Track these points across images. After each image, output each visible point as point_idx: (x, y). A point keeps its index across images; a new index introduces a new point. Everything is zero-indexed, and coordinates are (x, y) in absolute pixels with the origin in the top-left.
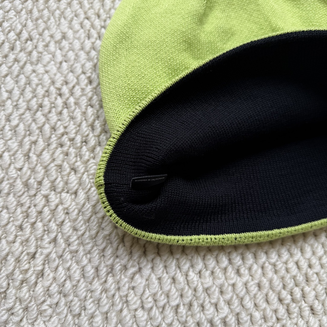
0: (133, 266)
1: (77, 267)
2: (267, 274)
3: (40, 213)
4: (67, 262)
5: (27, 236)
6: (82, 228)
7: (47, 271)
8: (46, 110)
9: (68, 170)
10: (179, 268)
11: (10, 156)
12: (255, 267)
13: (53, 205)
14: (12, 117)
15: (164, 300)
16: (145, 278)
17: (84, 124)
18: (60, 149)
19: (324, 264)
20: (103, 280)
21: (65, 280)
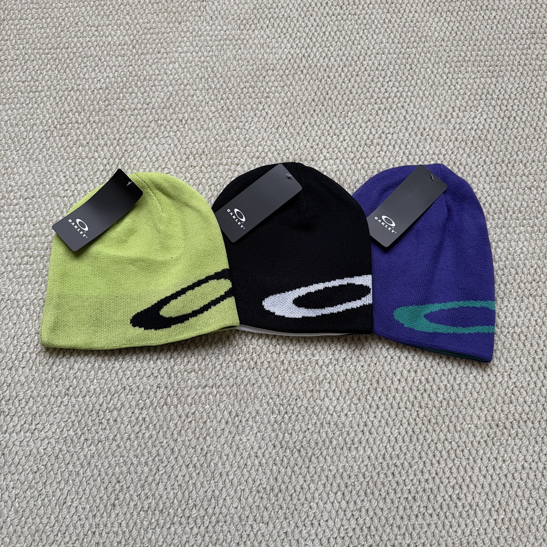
3: (248, 535)
8: (249, 467)
9: (263, 509)
11: (230, 499)
13: (255, 531)
14: (229, 474)
17: (271, 479)
18: (258, 495)
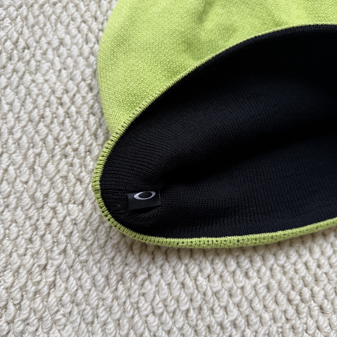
0: (142, 273)
1: (87, 276)
2: (276, 276)
3: (49, 225)
4: (78, 272)
5: (37, 249)
6: (90, 239)
7: (59, 282)
8: (48, 120)
9: (74, 181)
10: (188, 273)
11: (15, 169)
12: (264, 269)
13: (61, 216)
14: (14, 130)
15: (174, 305)
16: (155, 284)
17: (87, 133)
18: (64, 160)
19: (333, 263)
20: (114, 288)
21: (77, 290)
